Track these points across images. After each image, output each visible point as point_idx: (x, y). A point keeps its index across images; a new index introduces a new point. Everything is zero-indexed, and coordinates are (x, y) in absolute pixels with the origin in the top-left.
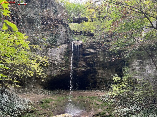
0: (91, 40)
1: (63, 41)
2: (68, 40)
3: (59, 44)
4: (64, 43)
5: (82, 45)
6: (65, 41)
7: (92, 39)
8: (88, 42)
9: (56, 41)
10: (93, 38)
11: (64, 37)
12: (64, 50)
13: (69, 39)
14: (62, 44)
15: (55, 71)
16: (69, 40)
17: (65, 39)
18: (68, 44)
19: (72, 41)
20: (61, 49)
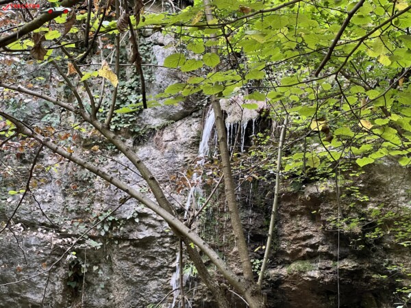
3: (156, 123)
11: (175, 76)
15: (153, 285)
20: (169, 152)
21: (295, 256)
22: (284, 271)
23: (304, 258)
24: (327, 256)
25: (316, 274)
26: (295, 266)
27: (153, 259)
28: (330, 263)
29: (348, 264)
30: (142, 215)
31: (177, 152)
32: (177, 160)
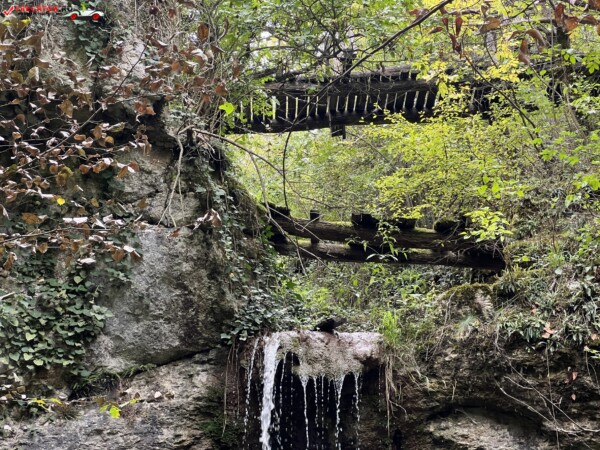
0: (478, 312)
1: (165, 328)
2: (222, 317)
3: (114, 365)
4: (174, 358)
5: (372, 369)
6: (190, 330)
7: (486, 303)
8: (444, 344)
9: (88, 336)
10: (503, 297)
11: (178, 282)
12: (166, 434)
13: (235, 305)
14: (148, 362)
16: (230, 314)
17: (188, 304)
18: (219, 364)
19: (268, 327)
20: (143, 422)
31: (162, 424)
32: (161, 439)
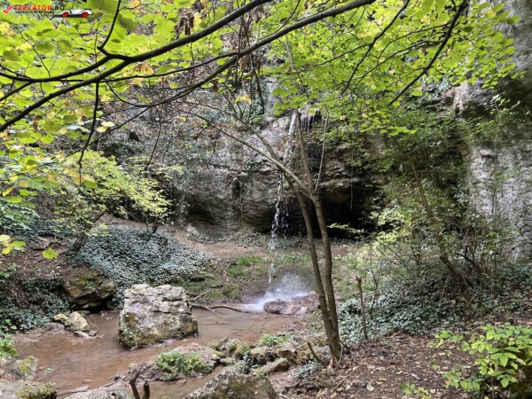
4: (282, 116)
5: (318, 115)
14: (276, 118)
20: (276, 132)
21: (332, 177)
22: (327, 184)
23: (336, 178)
24: (346, 176)
25: (341, 184)
26: (332, 181)
27: (270, 180)
28: (348, 180)
29: (356, 180)
30: (265, 161)
31: (279, 132)
32: (279, 136)
